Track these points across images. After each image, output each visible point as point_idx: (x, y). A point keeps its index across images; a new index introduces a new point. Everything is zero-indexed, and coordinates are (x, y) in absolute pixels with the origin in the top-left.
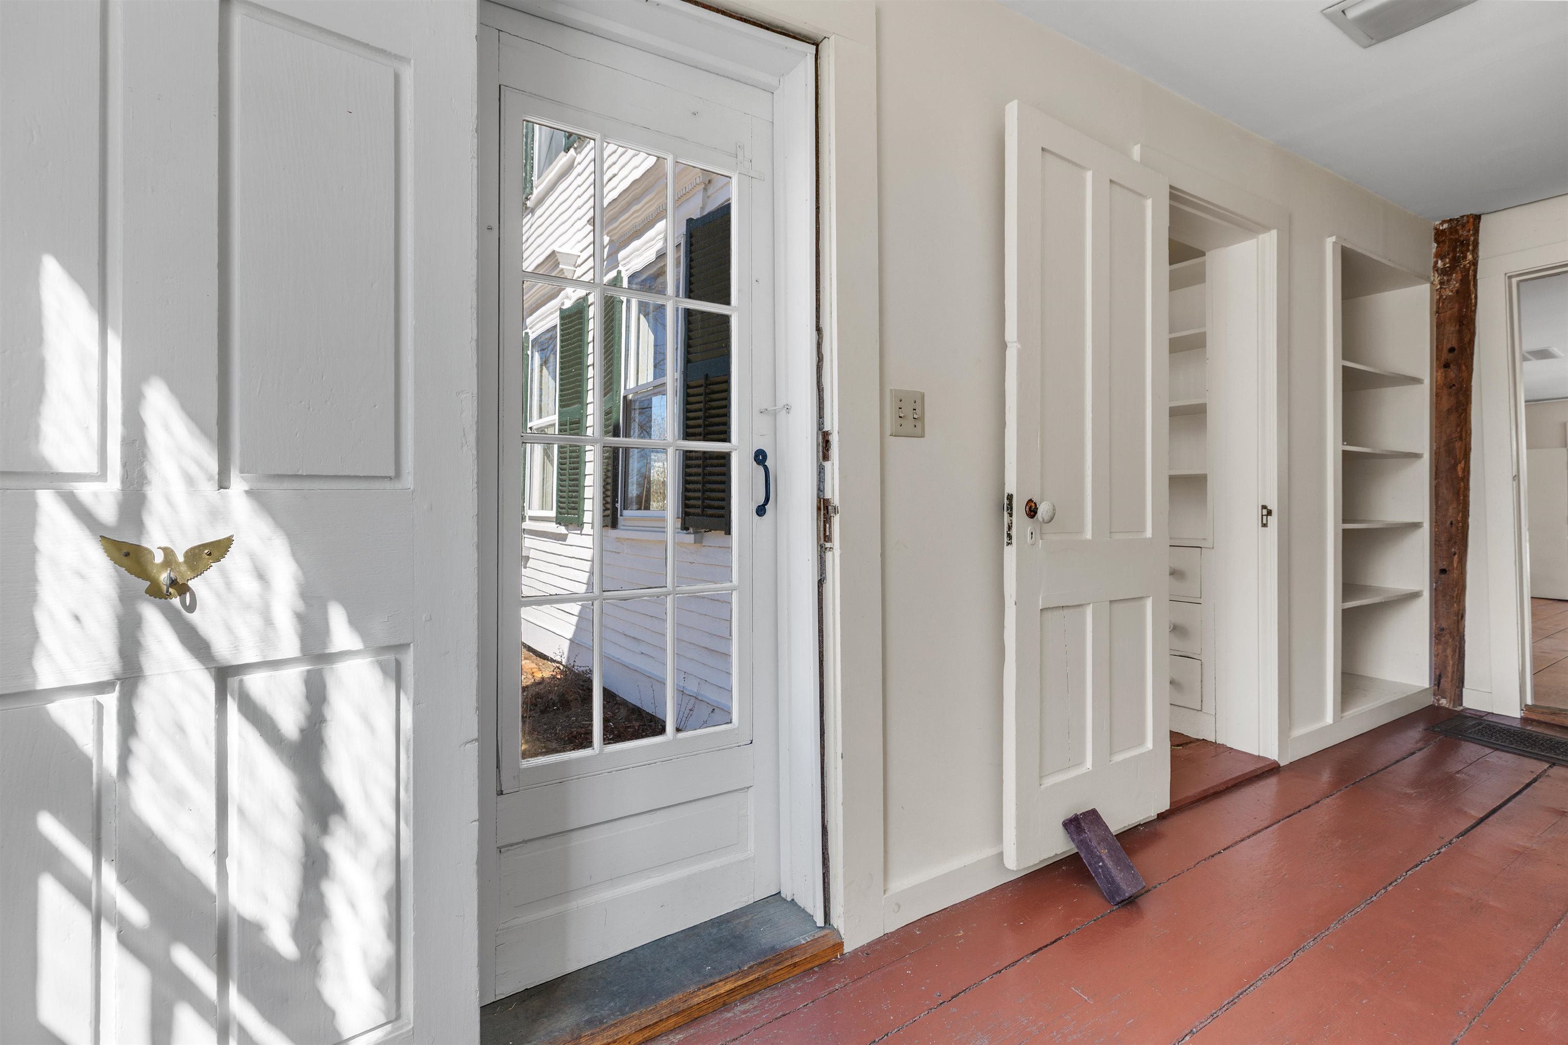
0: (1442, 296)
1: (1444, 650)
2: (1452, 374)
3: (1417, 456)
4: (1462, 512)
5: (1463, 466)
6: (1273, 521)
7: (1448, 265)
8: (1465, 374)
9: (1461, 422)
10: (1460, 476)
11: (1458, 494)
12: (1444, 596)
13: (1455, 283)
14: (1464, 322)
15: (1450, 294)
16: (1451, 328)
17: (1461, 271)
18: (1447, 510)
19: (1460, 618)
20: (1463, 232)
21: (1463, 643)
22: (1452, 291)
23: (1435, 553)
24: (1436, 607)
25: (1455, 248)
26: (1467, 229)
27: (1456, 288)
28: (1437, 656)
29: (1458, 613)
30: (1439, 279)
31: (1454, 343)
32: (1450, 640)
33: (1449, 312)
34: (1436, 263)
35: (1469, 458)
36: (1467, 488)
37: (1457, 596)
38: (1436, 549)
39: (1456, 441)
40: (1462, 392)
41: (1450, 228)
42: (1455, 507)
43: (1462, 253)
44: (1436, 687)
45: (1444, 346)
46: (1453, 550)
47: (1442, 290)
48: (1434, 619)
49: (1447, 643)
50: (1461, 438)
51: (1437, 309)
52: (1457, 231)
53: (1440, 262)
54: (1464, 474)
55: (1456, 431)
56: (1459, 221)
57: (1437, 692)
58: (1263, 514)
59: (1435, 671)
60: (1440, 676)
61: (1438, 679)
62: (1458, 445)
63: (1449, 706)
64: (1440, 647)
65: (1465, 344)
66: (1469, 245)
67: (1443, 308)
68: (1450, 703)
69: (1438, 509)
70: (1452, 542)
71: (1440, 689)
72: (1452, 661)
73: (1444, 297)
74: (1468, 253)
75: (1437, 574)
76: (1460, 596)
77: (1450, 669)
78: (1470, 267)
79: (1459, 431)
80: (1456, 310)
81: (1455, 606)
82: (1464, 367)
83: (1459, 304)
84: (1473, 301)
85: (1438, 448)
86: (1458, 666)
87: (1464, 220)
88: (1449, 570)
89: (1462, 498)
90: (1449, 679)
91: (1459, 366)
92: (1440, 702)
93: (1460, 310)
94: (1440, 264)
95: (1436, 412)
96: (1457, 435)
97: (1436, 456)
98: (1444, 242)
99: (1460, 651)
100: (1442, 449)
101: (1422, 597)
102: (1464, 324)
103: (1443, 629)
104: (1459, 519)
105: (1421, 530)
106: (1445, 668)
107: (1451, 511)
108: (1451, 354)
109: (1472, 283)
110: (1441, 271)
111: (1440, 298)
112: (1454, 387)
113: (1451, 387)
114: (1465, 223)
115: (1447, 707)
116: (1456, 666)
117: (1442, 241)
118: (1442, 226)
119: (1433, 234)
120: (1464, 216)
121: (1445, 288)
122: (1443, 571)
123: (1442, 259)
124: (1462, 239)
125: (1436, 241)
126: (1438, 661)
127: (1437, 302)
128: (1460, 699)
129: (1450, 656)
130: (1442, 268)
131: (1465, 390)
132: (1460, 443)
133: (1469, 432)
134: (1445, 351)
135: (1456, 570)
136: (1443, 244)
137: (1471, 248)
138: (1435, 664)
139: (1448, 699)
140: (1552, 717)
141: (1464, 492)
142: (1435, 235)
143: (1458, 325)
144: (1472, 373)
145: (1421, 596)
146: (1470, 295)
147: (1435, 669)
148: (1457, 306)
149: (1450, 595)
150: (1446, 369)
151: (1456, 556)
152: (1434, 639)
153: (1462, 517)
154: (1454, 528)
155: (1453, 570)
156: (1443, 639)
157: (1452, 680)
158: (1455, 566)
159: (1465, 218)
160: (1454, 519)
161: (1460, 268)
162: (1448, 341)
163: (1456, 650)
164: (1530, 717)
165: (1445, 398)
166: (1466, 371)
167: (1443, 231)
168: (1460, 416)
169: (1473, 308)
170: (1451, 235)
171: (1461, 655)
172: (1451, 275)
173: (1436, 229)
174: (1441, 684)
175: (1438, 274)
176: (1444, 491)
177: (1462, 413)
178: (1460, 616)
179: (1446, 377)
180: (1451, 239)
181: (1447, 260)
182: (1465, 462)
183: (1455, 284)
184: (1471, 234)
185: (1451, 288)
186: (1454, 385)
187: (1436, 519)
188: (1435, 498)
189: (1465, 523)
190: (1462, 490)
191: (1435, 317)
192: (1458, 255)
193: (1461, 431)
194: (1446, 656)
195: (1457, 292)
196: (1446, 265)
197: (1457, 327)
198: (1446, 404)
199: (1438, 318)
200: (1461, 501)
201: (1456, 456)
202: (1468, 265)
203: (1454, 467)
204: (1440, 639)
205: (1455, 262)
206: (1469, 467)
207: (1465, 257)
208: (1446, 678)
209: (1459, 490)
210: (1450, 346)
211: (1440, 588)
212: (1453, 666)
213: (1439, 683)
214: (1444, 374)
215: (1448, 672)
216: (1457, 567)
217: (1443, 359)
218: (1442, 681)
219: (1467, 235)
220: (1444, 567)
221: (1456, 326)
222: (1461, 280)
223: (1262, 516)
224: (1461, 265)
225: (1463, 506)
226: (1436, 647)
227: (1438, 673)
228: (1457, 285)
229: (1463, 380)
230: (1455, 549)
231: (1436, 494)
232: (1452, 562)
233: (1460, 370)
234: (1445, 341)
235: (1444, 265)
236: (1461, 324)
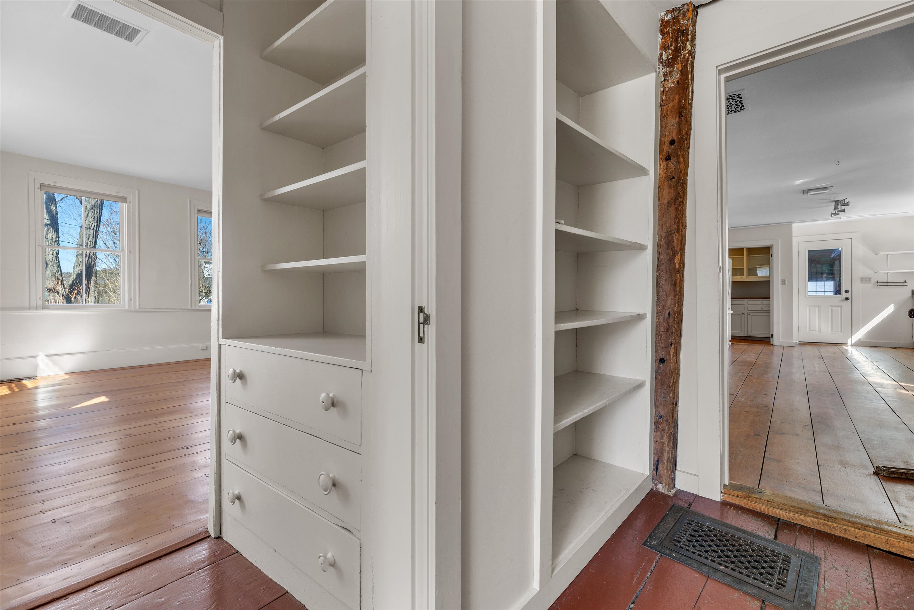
0: (665, 88)
1: (661, 438)
2: (672, 164)
3: (641, 247)
4: (678, 302)
5: (679, 258)
6: (430, 331)
7: (671, 57)
8: (682, 166)
9: (679, 214)
10: (677, 267)
11: (675, 285)
12: (662, 385)
13: (676, 74)
14: (683, 114)
15: (672, 86)
16: (673, 121)
17: (681, 62)
18: (666, 301)
19: (674, 405)
20: (683, 21)
21: (676, 428)
22: (673, 83)
23: (656, 343)
24: (656, 396)
25: (677, 38)
26: (687, 18)
27: (677, 80)
28: (656, 442)
29: (673, 402)
30: (663, 71)
31: (674, 136)
32: (667, 428)
33: (671, 105)
34: (661, 55)
35: (684, 250)
36: (682, 280)
37: (672, 385)
38: (656, 338)
39: (674, 233)
40: (680, 184)
41: (673, 18)
42: (672, 298)
43: (683, 43)
44: (655, 472)
45: (666, 138)
46: (670, 340)
47: (666, 82)
48: (654, 407)
49: (664, 430)
50: (678, 230)
51: (661, 101)
52: (678, 21)
53: (664, 53)
54: (680, 265)
55: (675, 223)
56: (681, 10)
57: (655, 478)
58: (420, 322)
59: (654, 457)
60: (658, 461)
61: (656, 466)
62: (676, 236)
63: (664, 491)
64: (658, 434)
65: (683, 136)
66: (688, 35)
67: (666, 100)
68: (665, 488)
69: (659, 300)
70: (669, 332)
71: (657, 474)
72: (668, 448)
73: (667, 89)
74: (688, 43)
75: (657, 363)
76: (675, 385)
77: (666, 455)
78: (689, 57)
79: (677, 222)
80: (676, 101)
81: (671, 394)
82: (682, 159)
83: (679, 95)
84: (690, 94)
85: (660, 240)
86: (672, 452)
87: (684, 9)
88: (667, 360)
89: (678, 289)
90: (665, 465)
91: (678, 158)
92: (658, 487)
93: (680, 101)
94: (664, 56)
95: (659, 205)
96: (675, 227)
97: (658, 247)
98: (667, 33)
99: (674, 437)
100: (663, 241)
101: (645, 387)
102: (682, 116)
103: (661, 417)
104: (675, 310)
105: (645, 321)
106: (662, 454)
107: (669, 301)
108: (672, 147)
109: (690, 75)
110: (665, 63)
111: (663, 90)
112: (673, 179)
113: (671, 180)
114: (686, 12)
115: (663, 492)
116: (670, 453)
117: (667, 32)
118: (667, 17)
119: (659, 26)
120: (685, 4)
121: (668, 80)
122: (662, 361)
123: (666, 50)
124: (682, 29)
125: (662, 33)
126: (657, 447)
127: (661, 95)
128: (674, 482)
129: (666, 443)
130: (666, 60)
131: (682, 183)
132: (678, 235)
133: (684, 224)
134: (667, 143)
135: (673, 359)
136: (667, 35)
137: (690, 37)
138: (654, 450)
139: (664, 485)
140: (745, 501)
141: (679, 283)
142: (661, 26)
143: (678, 117)
144: (688, 166)
145: (645, 385)
146: (688, 87)
147: (654, 455)
148: (677, 98)
149: (667, 384)
150: (667, 161)
151: (673, 346)
152: (653, 426)
153: (678, 308)
154: (671, 319)
155: (670, 360)
156: (661, 426)
157: (667, 466)
158: (672, 356)
159: (686, 7)
160: (671, 310)
161: (680, 59)
162: (669, 134)
163: (671, 437)
164: (728, 500)
165: (666, 190)
166: (684, 163)
167: (667, 22)
168: (678, 208)
169: (690, 101)
170: (674, 25)
171: (675, 441)
172: (672, 66)
173: (662, 20)
174: (659, 469)
175: (663, 66)
176: (664, 282)
177: (680, 205)
178: (675, 403)
179: (667, 170)
180: (674, 29)
181: (670, 51)
182: (681, 253)
183: (676, 76)
184: (690, 24)
185: (673, 79)
186: (674, 178)
187: (657, 310)
188: (657, 290)
189: (680, 314)
190: (678, 281)
191: (659, 110)
192: (679, 45)
193: (679, 223)
194: (663, 443)
195: (678, 82)
196: (669, 56)
197: (677, 120)
198: (667, 198)
199: (662, 111)
200: (678, 292)
201: (674, 248)
202: (687, 55)
203: (672, 259)
204: (658, 426)
205: (677, 51)
206: (684, 259)
207: (685, 47)
208: (663, 464)
209: (675, 282)
210: (671, 138)
211: (660, 377)
212: (668, 452)
213: (657, 468)
214: (665, 167)
215: (664, 458)
216: (673, 356)
217: (665, 151)
218: (659, 466)
219: (687, 24)
220: (663, 357)
221: (676, 117)
222: (681, 71)
223: (419, 323)
224: (682, 55)
225: (678, 297)
226: (655, 433)
227: (656, 459)
228: (678, 76)
229: (681, 172)
230: (672, 339)
231: (657, 285)
232: (669, 352)
233: (678, 162)
234: (667, 133)
235: (668, 56)
236: (680, 116)
